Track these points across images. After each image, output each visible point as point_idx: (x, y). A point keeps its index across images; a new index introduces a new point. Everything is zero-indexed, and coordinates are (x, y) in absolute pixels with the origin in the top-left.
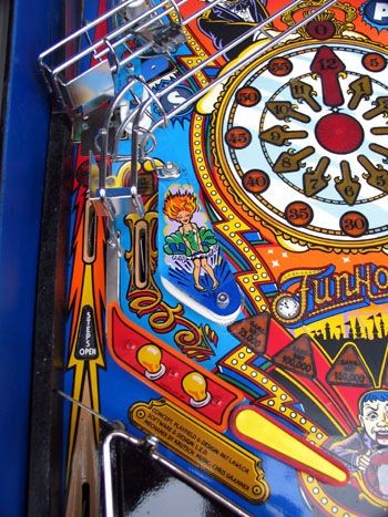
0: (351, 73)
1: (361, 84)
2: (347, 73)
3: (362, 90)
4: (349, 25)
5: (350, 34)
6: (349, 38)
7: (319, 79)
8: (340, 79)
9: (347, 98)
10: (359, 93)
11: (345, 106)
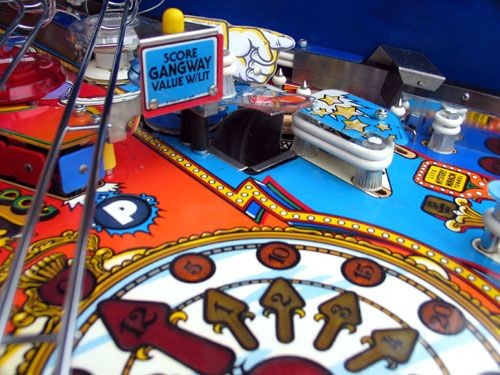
0: (185, 304)
1: (217, 306)
2: (178, 309)
3: (229, 312)
4: (101, 252)
5: (117, 261)
6: (122, 267)
7: (154, 353)
8: (181, 324)
9: (226, 339)
10: (232, 319)
11: (241, 354)
